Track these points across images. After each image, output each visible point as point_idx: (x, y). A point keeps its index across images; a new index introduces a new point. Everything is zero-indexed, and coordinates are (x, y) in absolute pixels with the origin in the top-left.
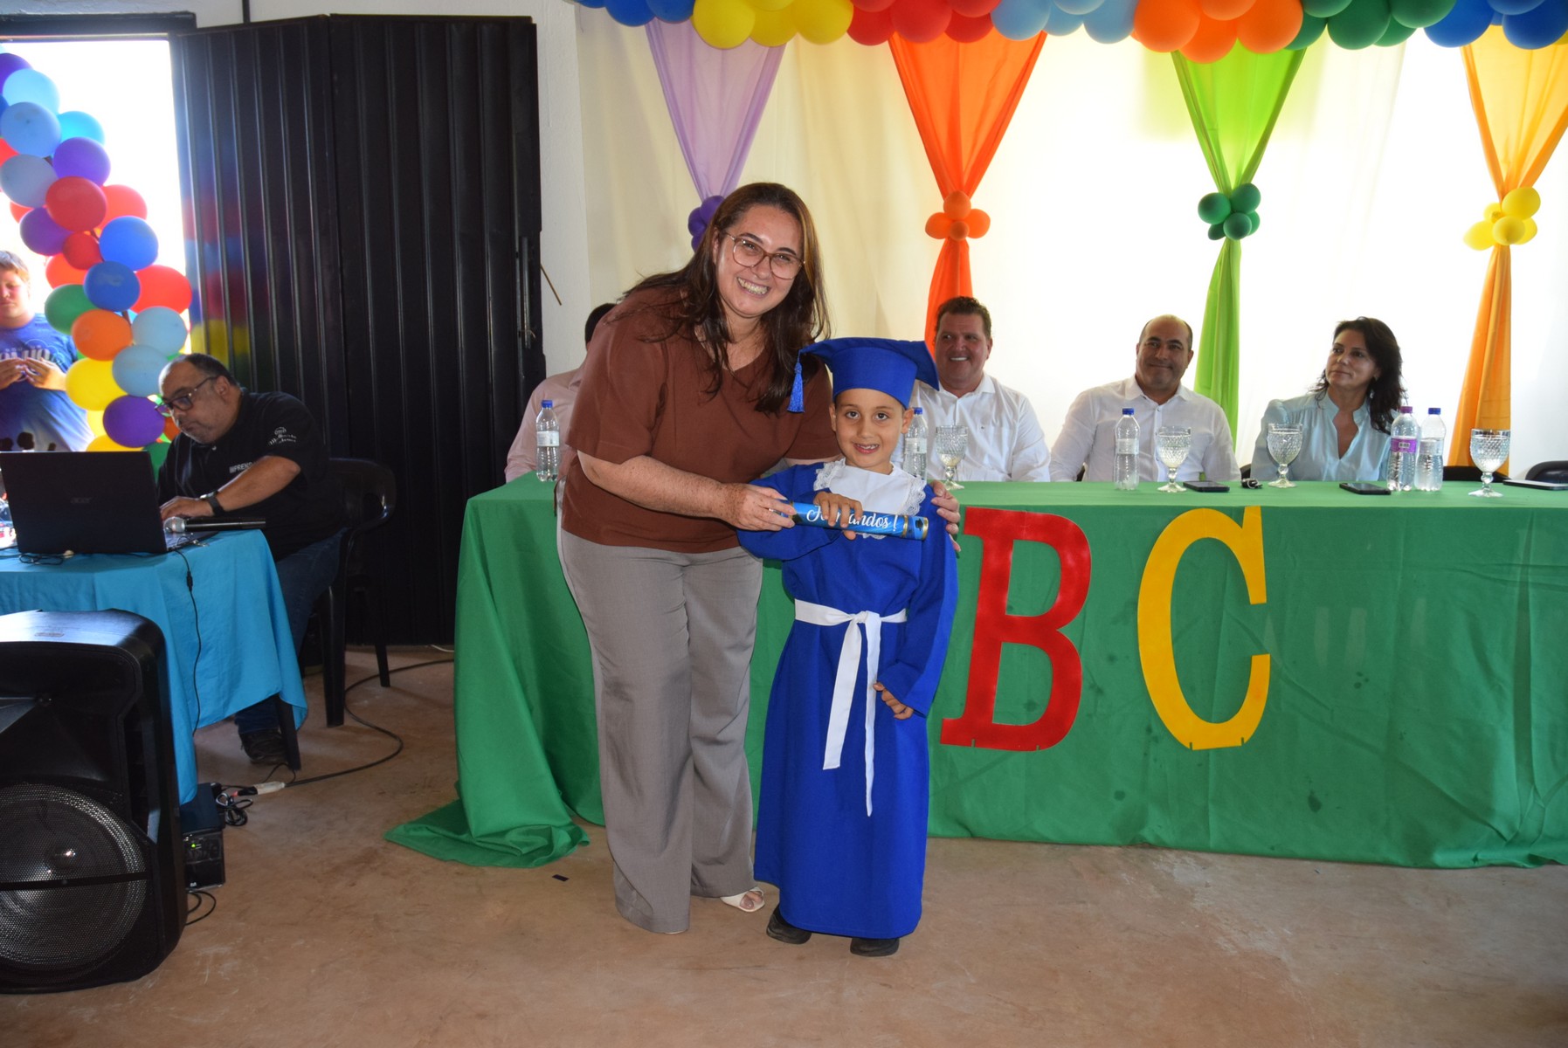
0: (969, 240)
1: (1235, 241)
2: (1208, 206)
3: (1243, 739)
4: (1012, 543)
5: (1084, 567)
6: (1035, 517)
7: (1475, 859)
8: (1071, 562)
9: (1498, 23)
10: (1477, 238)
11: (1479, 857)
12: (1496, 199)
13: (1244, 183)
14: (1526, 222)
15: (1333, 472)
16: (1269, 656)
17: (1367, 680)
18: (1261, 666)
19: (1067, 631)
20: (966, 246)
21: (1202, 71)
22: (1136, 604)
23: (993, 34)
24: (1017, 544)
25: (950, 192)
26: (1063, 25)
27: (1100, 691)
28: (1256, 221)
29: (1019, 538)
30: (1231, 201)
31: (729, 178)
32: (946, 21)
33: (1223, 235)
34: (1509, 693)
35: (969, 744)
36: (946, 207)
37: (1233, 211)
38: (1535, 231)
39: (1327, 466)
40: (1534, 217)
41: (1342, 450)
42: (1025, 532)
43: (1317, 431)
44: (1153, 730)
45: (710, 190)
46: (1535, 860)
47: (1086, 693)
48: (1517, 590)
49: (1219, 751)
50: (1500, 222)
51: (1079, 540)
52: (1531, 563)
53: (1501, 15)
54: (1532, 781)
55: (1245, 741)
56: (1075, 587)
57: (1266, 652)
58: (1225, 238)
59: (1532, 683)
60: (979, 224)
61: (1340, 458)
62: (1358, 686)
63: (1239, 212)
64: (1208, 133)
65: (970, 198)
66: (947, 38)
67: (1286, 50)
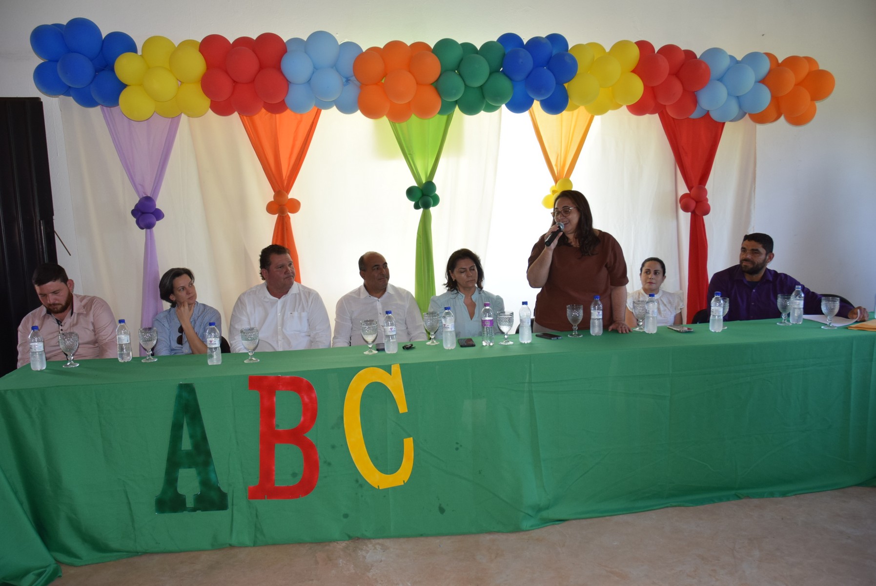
0: (290, 214)
1: (427, 210)
2: (410, 192)
3: (404, 481)
4: (275, 392)
5: (314, 401)
6: (285, 378)
8: (306, 400)
9: (537, 101)
12: (553, 183)
13: (429, 180)
16: (412, 438)
18: (409, 444)
19: (310, 435)
20: (289, 218)
21: (402, 126)
22: (342, 418)
23: (289, 111)
24: (278, 392)
25: (277, 190)
27: (329, 464)
28: (436, 201)
29: (278, 389)
30: (422, 190)
31: (155, 186)
33: (420, 208)
35: (264, 498)
36: (275, 198)
37: (423, 195)
42: (281, 386)
44: (360, 482)
45: (144, 193)
47: (322, 467)
48: (527, 395)
49: (394, 488)
51: (310, 388)
52: (533, 381)
54: (543, 485)
55: (405, 482)
56: (311, 413)
57: (410, 436)
58: (421, 210)
60: (295, 206)
61: (471, 320)
62: (457, 449)
63: (425, 195)
64: (409, 156)
65: (288, 194)
66: (267, 112)
67: (438, 116)
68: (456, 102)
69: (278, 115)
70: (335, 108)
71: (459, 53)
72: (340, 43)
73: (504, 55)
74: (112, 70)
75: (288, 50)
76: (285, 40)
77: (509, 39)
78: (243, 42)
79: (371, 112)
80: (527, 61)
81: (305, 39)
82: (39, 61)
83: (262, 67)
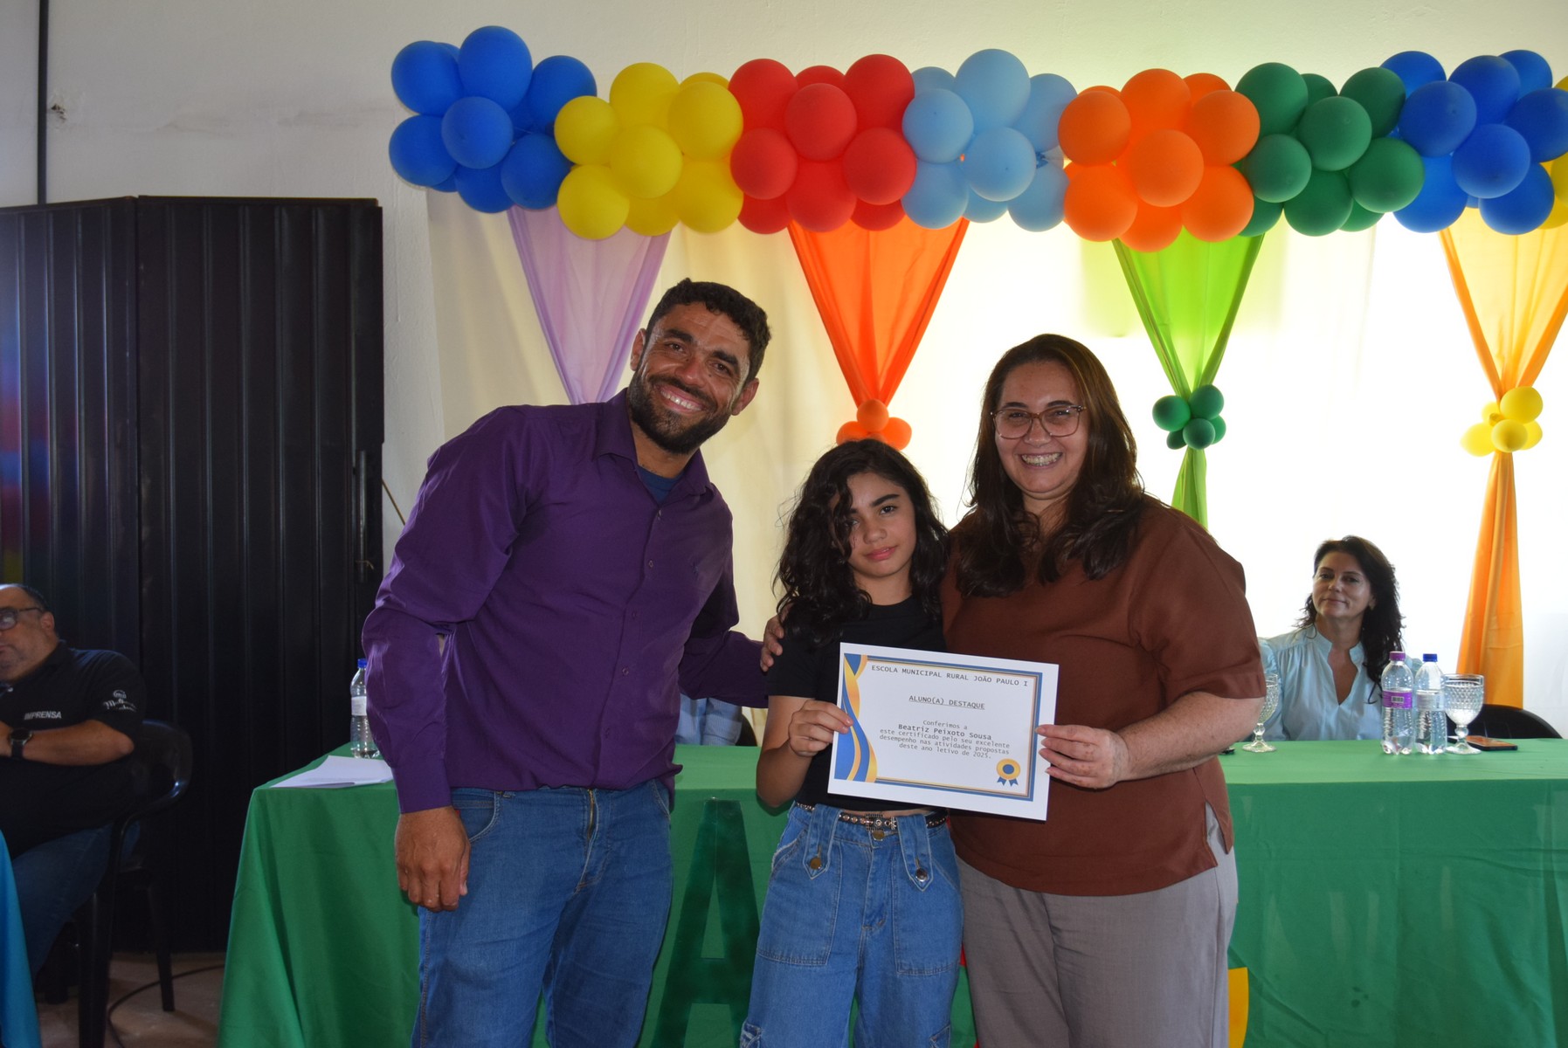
1: (1198, 451)
2: (1164, 410)
9: (1474, 205)
10: (1475, 443)
12: (1493, 398)
13: (1204, 384)
14: (1528, 426)
15: (1332, 720)
21: (1147, 260)
23: (906, 223)
25: (864, 400)
26: (986, 212)
28: (1220, 429)
30: (1190, 405)
31: (605, 386)
32: (851, 208)
33: (1185, 444)
36: (859, 415)
37: (1193, 417)
38: (1539, 435)
39: (1324, 714)
40: (1538, 420)
41: (1342, 695)
43: (1309, 672)
45: (583, 396)
50: (1499, 426)
53: (1477, 199)
58: (1184, 450)
60: (899, 435)
61: (1340, 704)
62: (1356, 1003)
63: (1200, 417)
64: (1160, 328)
65: (887, 406)
66: (854, 226)
67: (1239, 237)
68: (1283, 205)
69: (872, 234)
70: (1006, 217)
71: (1301, 93)
72: (1031, 74)
73: (1403, 102)
74: (549, 132)
75: (916, 94)
76: (911, 70)
77: (1412, 64)
78: (820, 75)
79: (1091, 223)
80: (1466, 110)
81: (954, 72)
82: (404, 114)
83: (862, 125)
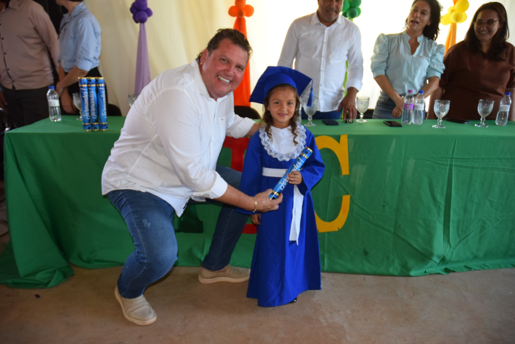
0: (245, 17)
7: (425, 272)
11: (427, 271)
12: (453, 4)
14: (463, 14)
17: (387, 204)
18: (346, 200)
20: (244, 20)
28: (359, 12)
30: (350, 3)
34: (443, 208)
36: (236, 3)
37: (351, 7)
38: (466, 17)
40: (466, 12)
46: (447, 271)
48: (448, 168)
49: (329, 233)
50: (454, 13)
52: (454, 157)
54: (449, 241)
55: (340, 229)
57: (348, 194)
59: (451, 204)
60: (249, 11)
62: (384, 206)
